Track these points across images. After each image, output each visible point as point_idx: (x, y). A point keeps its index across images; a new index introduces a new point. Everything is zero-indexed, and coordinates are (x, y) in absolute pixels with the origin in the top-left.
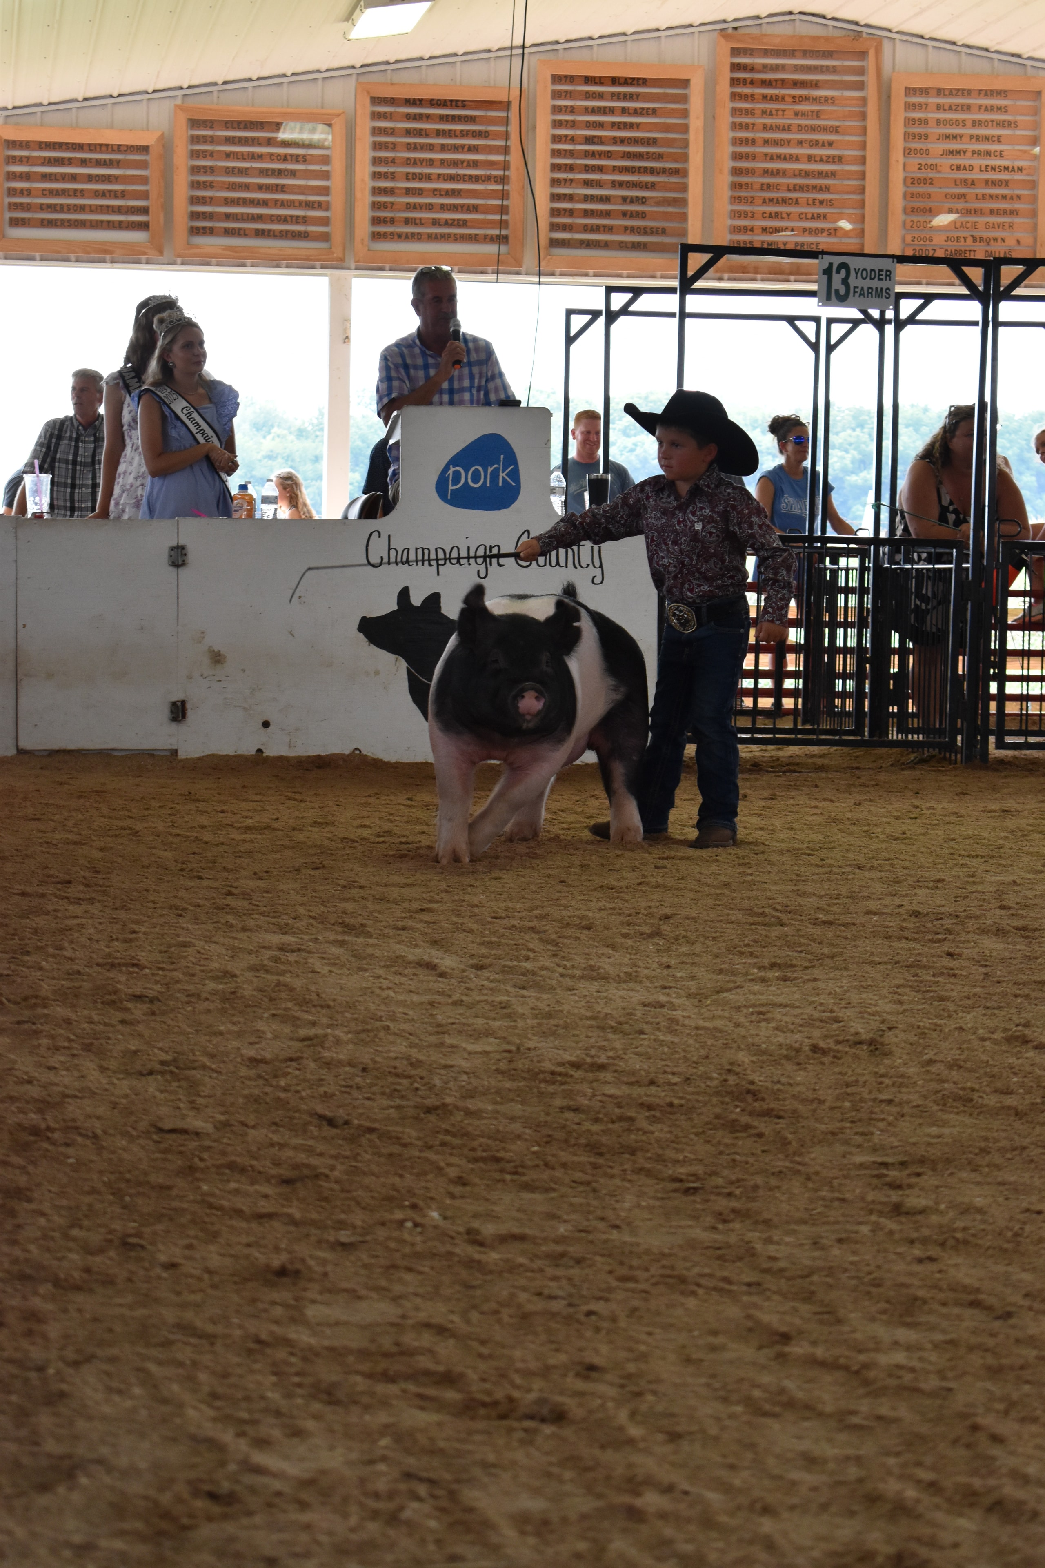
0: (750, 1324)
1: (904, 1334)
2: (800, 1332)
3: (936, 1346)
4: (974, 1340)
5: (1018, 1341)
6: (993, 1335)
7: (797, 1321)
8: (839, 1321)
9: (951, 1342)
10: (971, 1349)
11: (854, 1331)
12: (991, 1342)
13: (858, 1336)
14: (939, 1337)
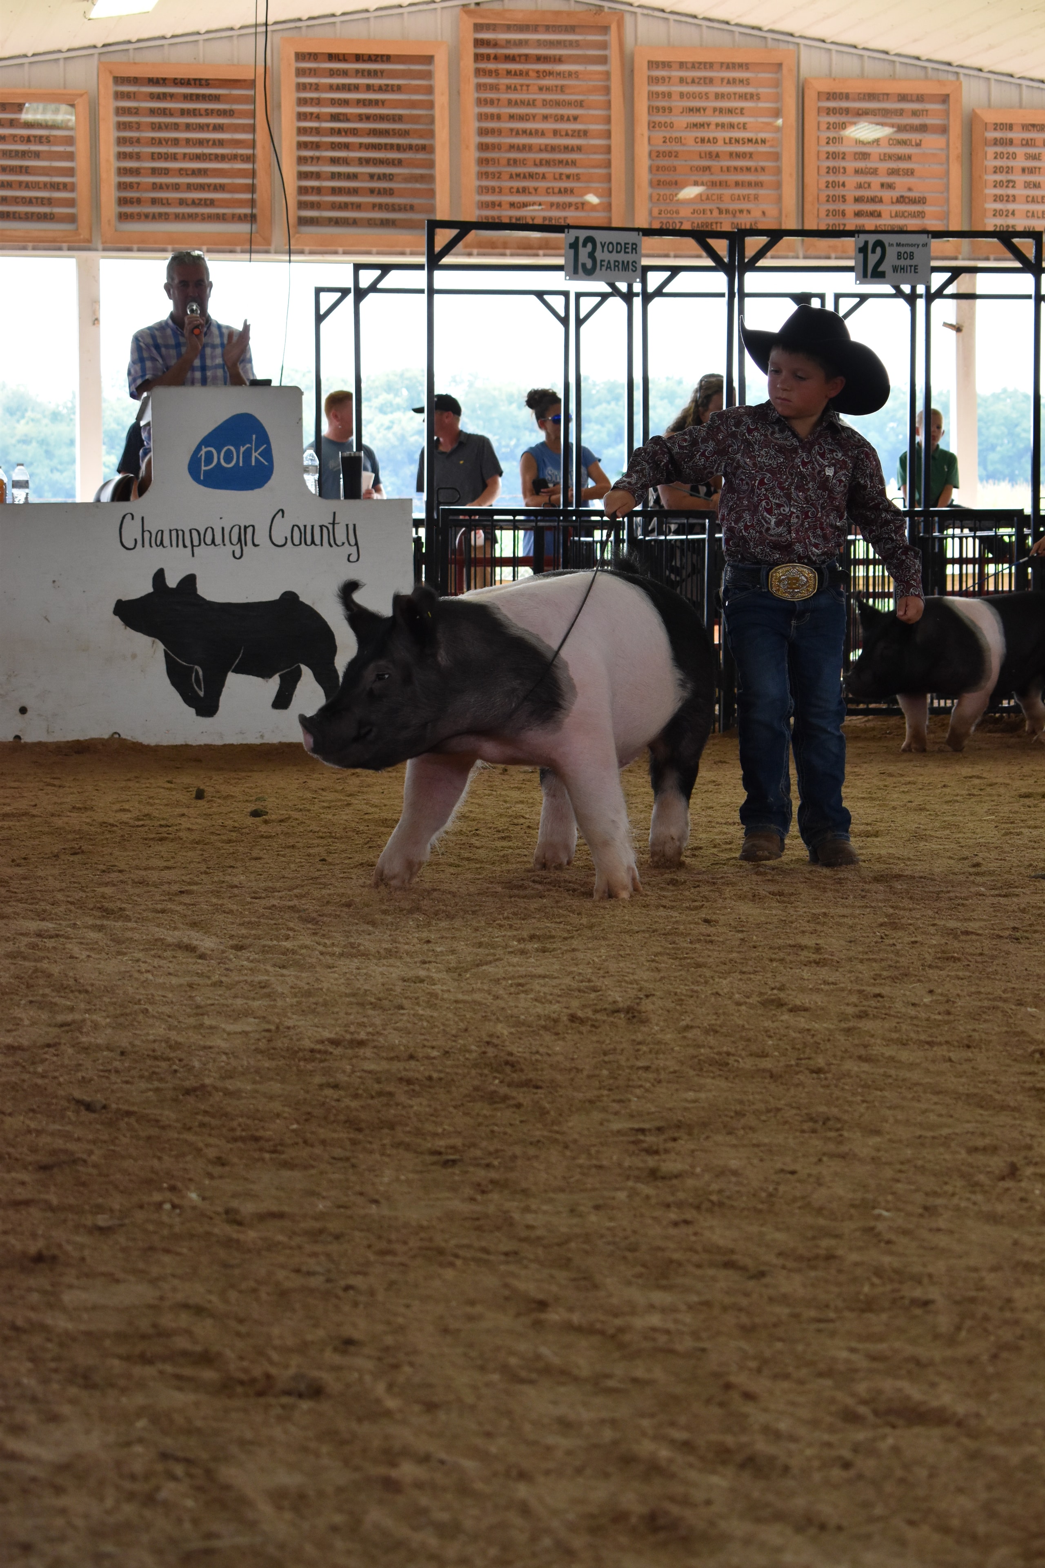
0: (507, 1293)
1: (659, 1297)
2: (557, 1299)
3: (690, 1307)
4: (728, 1300)
5: (771, 1300)
6: (747, 1294)
7: (554, 1289)
8: (596, 1287)
9: (707, 1304)
10: (725, 1309)
11: (610, 1295)
12: (744, 1302)
13: (615, 1301)
14: (694, 1298)
